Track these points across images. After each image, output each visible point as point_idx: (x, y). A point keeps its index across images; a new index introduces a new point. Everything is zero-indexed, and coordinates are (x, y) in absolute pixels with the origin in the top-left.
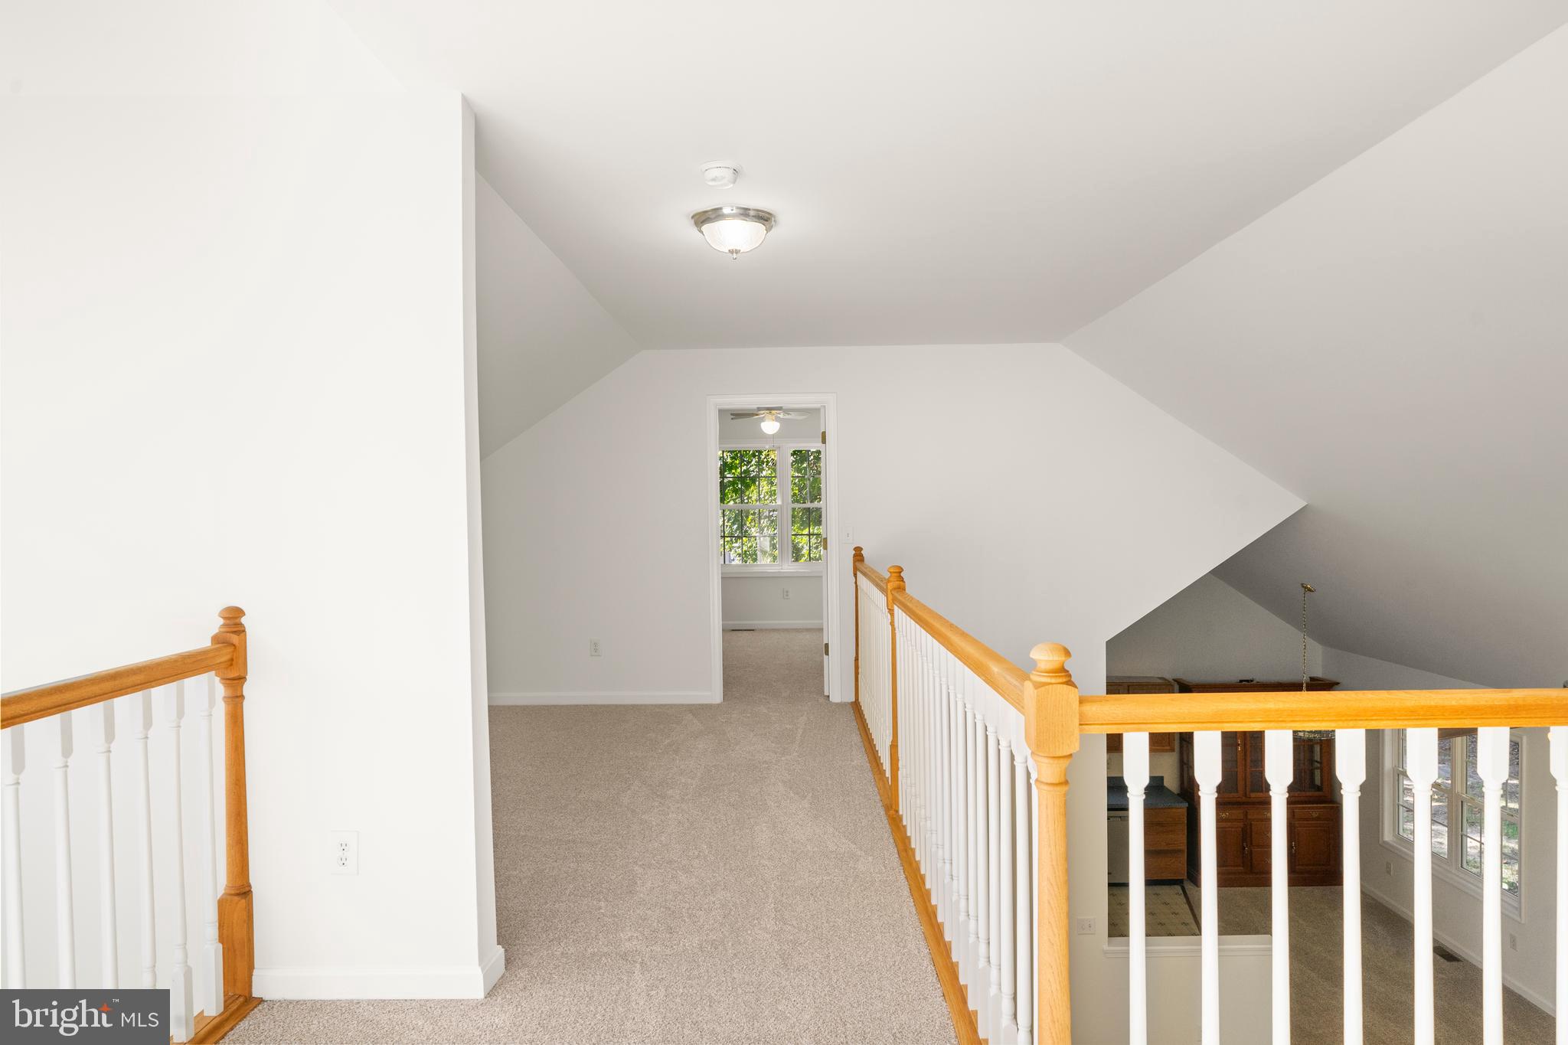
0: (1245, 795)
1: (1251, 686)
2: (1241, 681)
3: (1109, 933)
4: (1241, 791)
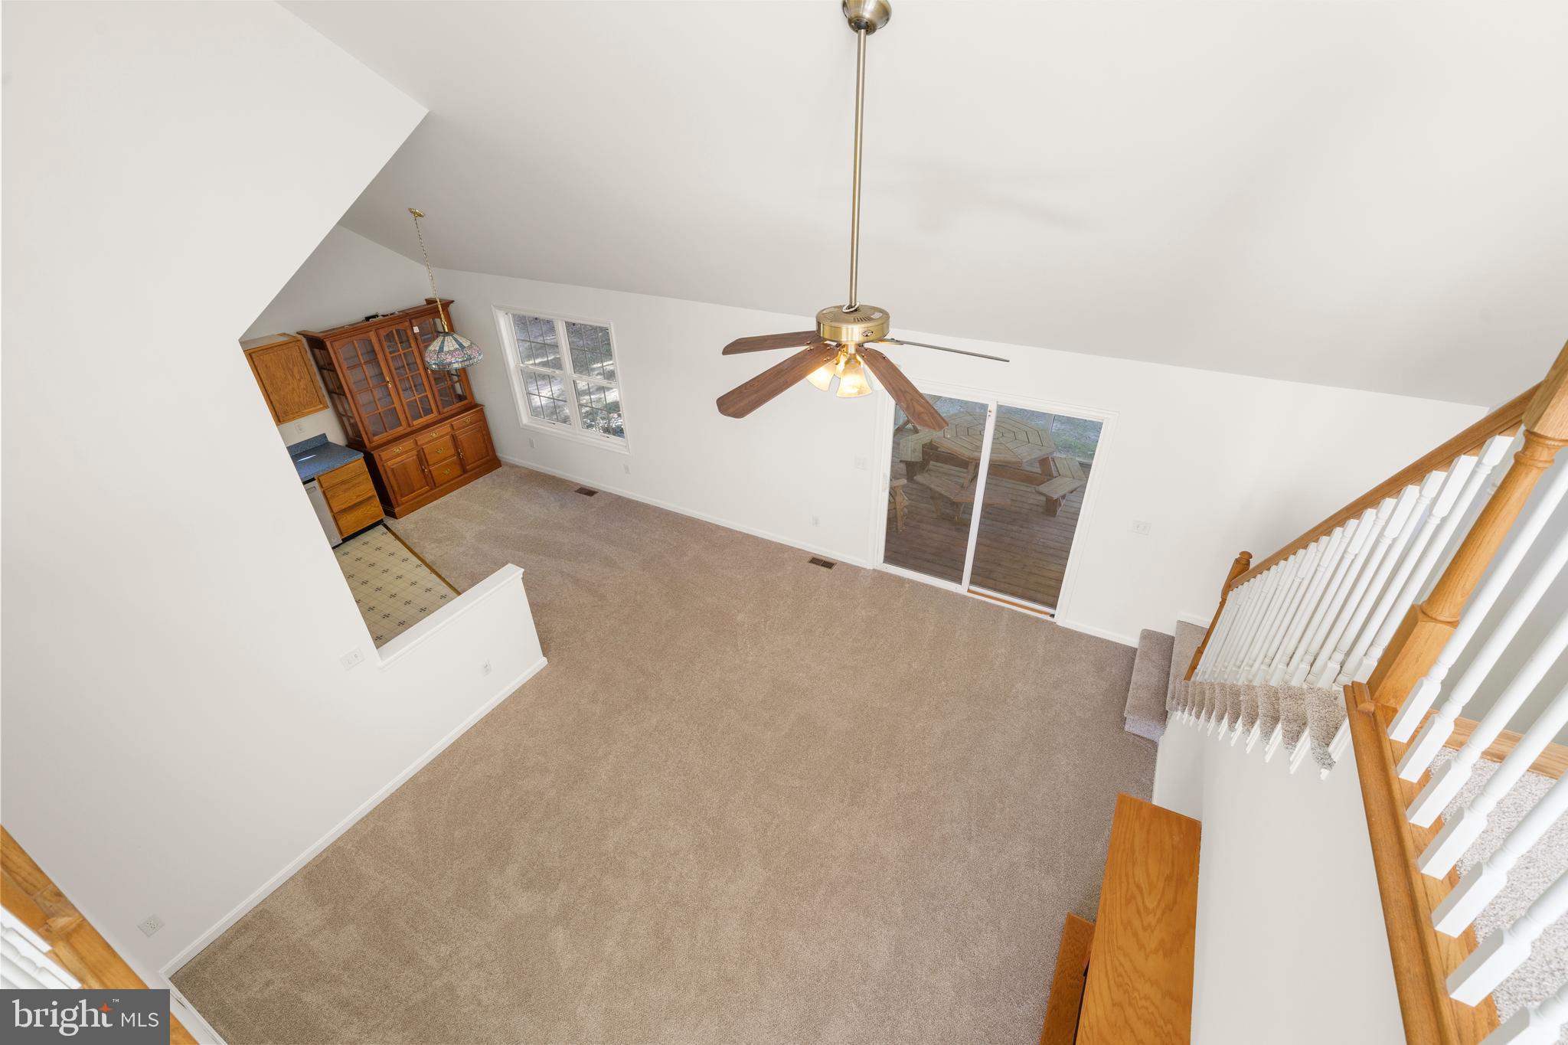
0: (409, 425)
1: (381, 322)
2: (367, 319)
3: (377, 647)
4: (404, 423)
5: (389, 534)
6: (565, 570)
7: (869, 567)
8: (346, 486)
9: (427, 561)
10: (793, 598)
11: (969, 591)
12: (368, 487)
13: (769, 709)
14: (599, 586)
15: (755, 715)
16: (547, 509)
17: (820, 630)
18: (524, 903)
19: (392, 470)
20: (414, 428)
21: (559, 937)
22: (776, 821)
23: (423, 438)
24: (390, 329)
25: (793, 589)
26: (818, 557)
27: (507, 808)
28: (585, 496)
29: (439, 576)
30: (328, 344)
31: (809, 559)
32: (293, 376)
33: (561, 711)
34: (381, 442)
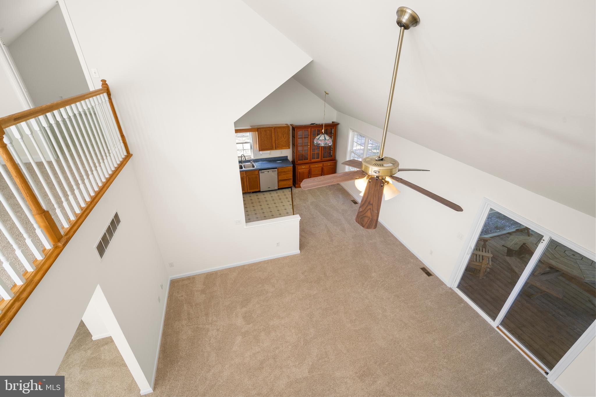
1: (315, 126)
2: (311, 124)
3: (246, 222)
4: (309, 160)
5: (291, 192)
6: (328, 225)
7: (449, 285)
8: (284, 173)
9: (294, 204)
10: (401, 279)
11: (498, 327)
12: (290, 176)
13: (357, 316)
14: (334, 236)
15: (350, 314)
16: (338, 203)
17: (403, 299)
18: (240, 322)
19: (300, 172)
20: (311, 162)
21: (239, 339)
22: (326, 359)
23: (312, 166)
24: (315, 129)
25: (404, 276)
26: (427, 269)
27: (257, 290)
28: (353, 203)
29: (293, 210)
30: (296, 129)
31: (421, 267)
32: (283, 137)
33: (292, 271)
34: (300, 163)
